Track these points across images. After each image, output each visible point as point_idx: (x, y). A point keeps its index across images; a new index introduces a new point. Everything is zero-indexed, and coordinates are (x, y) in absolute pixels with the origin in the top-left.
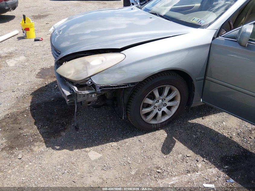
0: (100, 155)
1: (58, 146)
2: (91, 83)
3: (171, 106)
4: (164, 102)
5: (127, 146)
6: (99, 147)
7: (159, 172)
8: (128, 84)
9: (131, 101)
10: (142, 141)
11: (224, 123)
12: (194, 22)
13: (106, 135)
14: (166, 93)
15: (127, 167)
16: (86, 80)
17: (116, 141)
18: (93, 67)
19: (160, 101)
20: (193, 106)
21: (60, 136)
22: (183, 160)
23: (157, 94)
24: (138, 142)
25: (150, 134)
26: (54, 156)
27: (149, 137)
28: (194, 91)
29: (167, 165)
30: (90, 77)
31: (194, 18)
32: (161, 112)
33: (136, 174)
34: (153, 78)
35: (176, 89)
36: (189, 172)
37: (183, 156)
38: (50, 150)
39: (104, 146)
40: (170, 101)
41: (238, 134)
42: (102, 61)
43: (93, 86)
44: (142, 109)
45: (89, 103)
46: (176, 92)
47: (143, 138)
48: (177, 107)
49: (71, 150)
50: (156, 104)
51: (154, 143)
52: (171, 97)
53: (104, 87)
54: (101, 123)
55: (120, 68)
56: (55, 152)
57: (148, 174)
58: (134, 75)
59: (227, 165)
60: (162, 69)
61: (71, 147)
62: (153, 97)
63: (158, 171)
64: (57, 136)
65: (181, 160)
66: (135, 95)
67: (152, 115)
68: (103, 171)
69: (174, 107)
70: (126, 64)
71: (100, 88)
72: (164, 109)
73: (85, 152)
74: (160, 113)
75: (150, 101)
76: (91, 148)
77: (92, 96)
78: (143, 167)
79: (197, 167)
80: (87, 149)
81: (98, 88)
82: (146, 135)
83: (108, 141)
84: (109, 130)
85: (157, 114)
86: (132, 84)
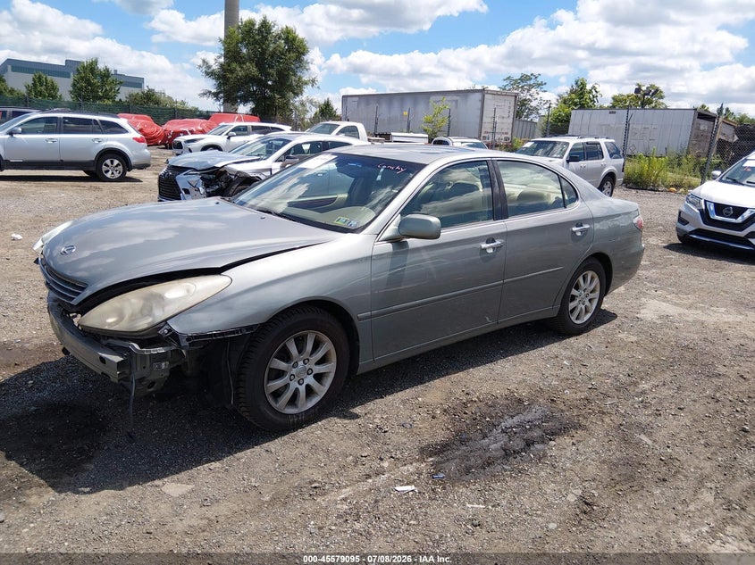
0: (190, 487)
1: (86, 487)
2: (170, 330)
3: (322, 374)
4: (308, 366)
5: (244, 463)
6: (184, 475)
7: (315, 487)
8: (241, 329)
9: (246, 365)
10: (273, 450)
11: (420, 399)
12: (340, 223)
13: (192, 454)
14: (309, 347)
15: (253, 493)
16: (156, 327)
17: (218, 459)
18: (172, 301)
19: (301, 363)
20: (360, 371)
21: (84, 471)
22: (356, 463)
23: (293, 350)
24: (264, 454)
25: (285, 438)
26: (83, 505)
27: (286, 443)
28: (358, 340)
29: (328, 475)
30: (165, 321)
31: (340, 219)
32: (304, 386)
33: (273, 499)
34: (283, 318)
35: (325, 338)
36: (368, 476)
37: (356, 457)
38: (71, 497)
39: (194, 471)
40: (319, 363)
41: (445, 411)
42: (188, 291)
43: (174, 336)
44: (268, 383)
45: (152, 384)
46: (328, 346)
47: (274, 445)
48: (332, 376)
49: (122, 488)
50: (294, 371)
51: (297, 450)
52: (319, 355)
53: (196, 337)
54: (174, 436)
55: (224, 300)
56: (83, 497)
57: (297, 494)
58: (249, 311)
59: (431, 457)
60: (297, 298)
61: (117, 484)
62: (285, 357)
63: (313, 486)
64: (76, 471)
65: (353, 464)
66: (252, 352)
67: (288, 395)
68: (204, 509)
69: (327, 377)
70: (234, 292)
71: (188, 339)
72: (310, 380)
73: (153, 488)
74: (302, 389)
75: (282, 365)
76: (166, 480)
77: (160, 367)
78: (284, 488)
79: (382, 467)
80: (157, 482)
81: (184, 340)
82: (278, 441)
83: (199, 463)
84: (196, 445)
85: (296, 393)
86: (248, 328)
